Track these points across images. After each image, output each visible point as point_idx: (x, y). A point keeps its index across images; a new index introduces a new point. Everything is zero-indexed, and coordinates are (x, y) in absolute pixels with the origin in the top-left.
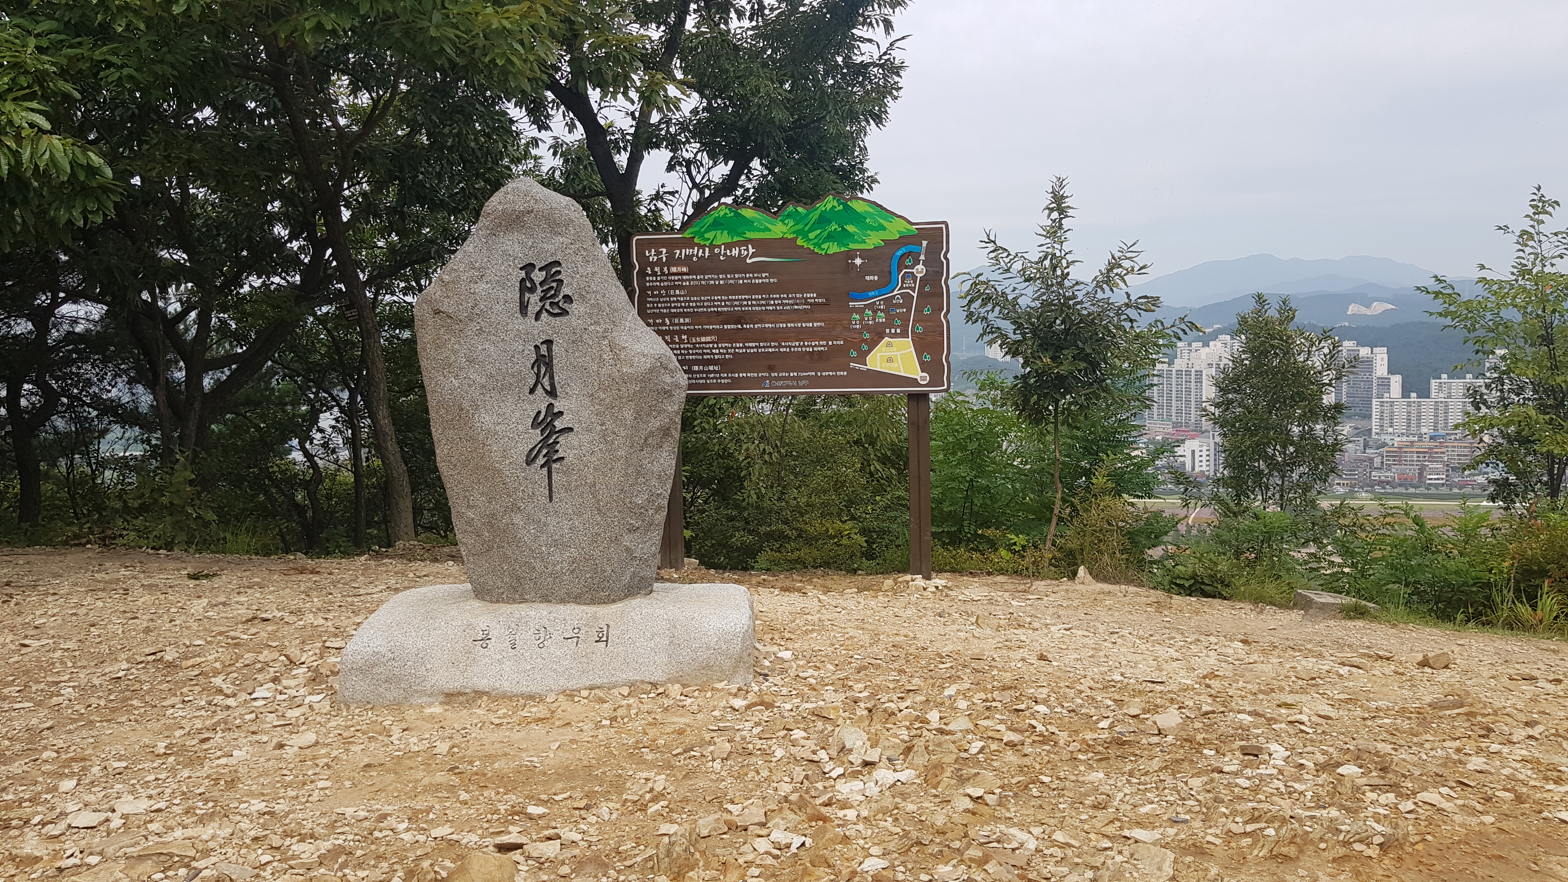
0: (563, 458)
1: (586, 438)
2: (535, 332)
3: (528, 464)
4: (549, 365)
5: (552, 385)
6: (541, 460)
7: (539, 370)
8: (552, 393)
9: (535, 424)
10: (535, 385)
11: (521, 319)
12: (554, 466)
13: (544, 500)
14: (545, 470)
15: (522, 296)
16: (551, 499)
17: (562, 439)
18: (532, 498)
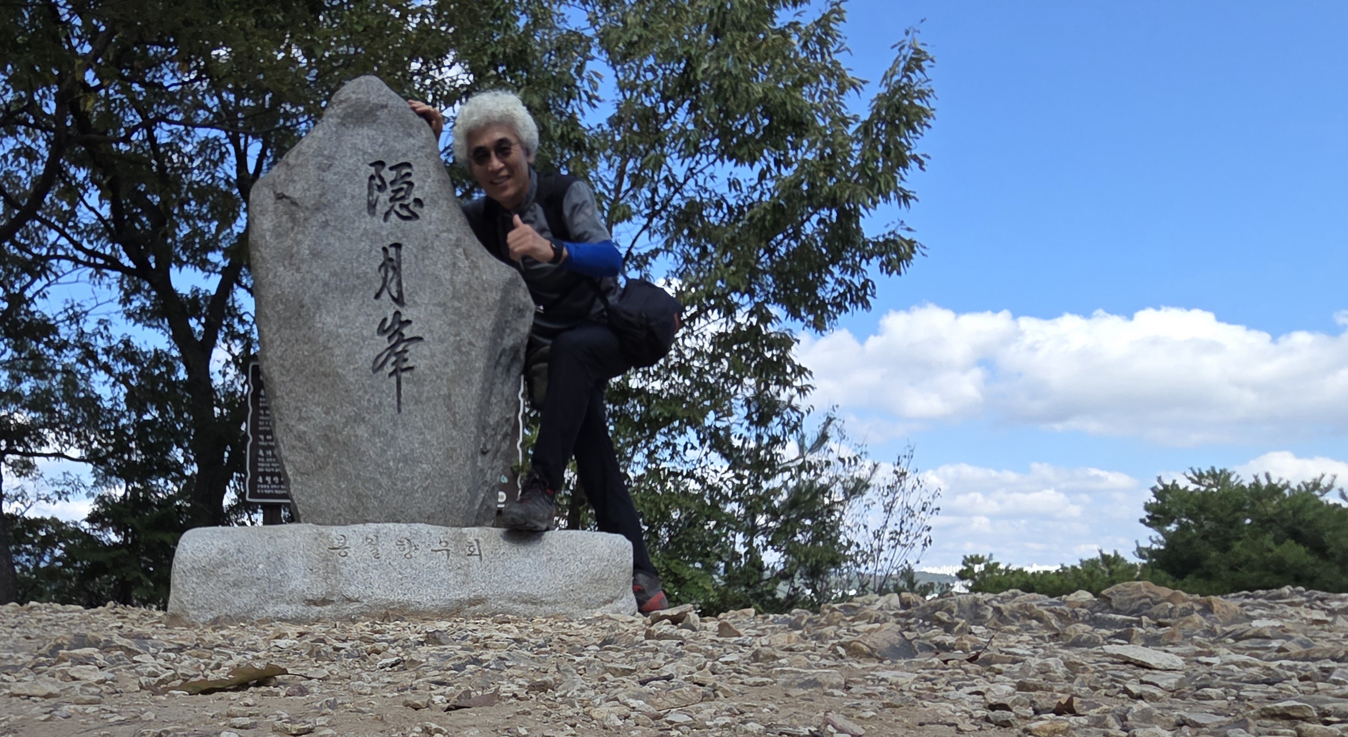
0: (411, 368)
1: (437, 349)
2: (384, 233)
3: (375, 371)
4: (397, 270)
5: (400, 293)
6: (389, 368)
7: (386, 274)
8: (399, 300)
9: (382, 331)
10: (382, 290)
11: (368, 218)
12: (404, 375)
13: (392, 411)
14: (394, 379)
15: (370, 193)
16: (399, 410)
17: (411, 347)
18: (378, 408)
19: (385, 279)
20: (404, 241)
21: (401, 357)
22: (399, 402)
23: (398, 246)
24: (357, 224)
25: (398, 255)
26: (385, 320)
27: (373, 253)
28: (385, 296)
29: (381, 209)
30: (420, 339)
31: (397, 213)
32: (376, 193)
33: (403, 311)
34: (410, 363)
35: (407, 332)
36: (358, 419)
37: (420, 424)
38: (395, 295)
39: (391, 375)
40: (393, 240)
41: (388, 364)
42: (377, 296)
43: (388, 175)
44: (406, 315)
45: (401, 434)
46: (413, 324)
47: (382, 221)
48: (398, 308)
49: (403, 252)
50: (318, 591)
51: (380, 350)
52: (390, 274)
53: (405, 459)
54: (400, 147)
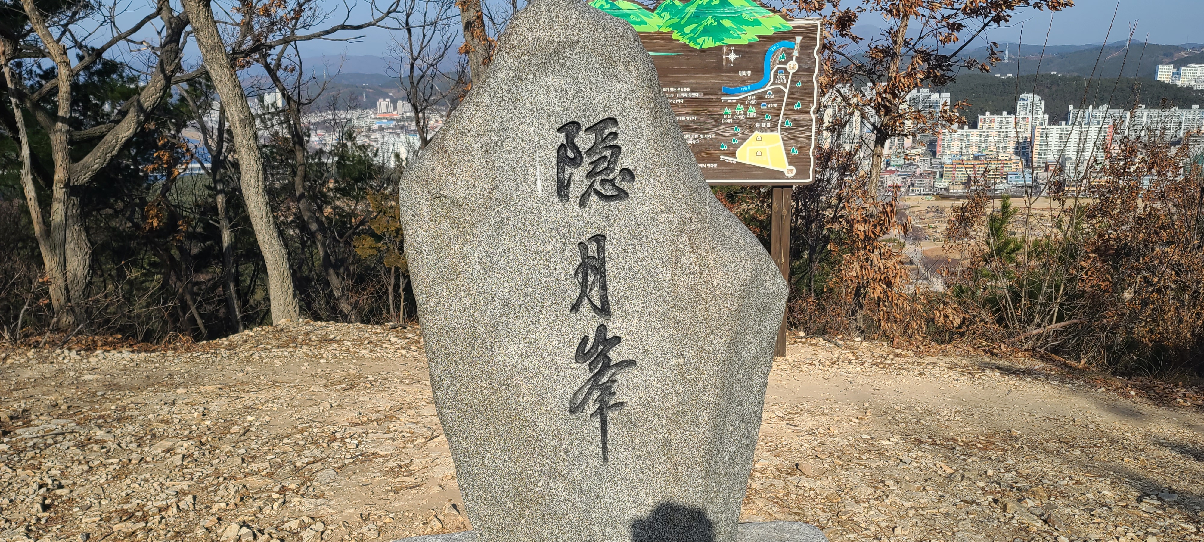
0: (622, 403)
1: (654, 374)
2: (581, 223)
3: (572, 411)
4: (600, 271)
5: (605, 300)
6: (591, 407)
7: (585, 279)
8: (604, 310)
9: (581, 354)
10: (580, 300)
11: (559, 206)
12: (610, 414)
13: (595, 462)
14: (597, 421)
15: (561, 170)
16: (605, 458)
17: (620, 376)
18: (579, 458)
19: (584, 287)
20: (608, 232)
21: (607, 391)
22: (605, 448)
23: (599, 239)
24: (544, 216)
25: (601, 249)
26: (585, 339)
27: (568, 252)
28: (585, 307)
29: (576, 190)
30: (631, 363)
31: (598, 193)
32: (568, 170)
33: (609, 324)
34: (619, 398)
35: (615, 355)
36: (553, 474)
37: (633, 476)
38: (598, 304)
39: (593, 415)
40: (593, 231)
41: (591, 402)
42: (575, 308)
43: (584, 141)
44: (613, 329)
45: (608, 490)
46: (622, 344)
47: (577, 207)
48: (602, 321)
49: (608, 247)
51: (580, 382)
52: (591, 278)
54: (600, 97)
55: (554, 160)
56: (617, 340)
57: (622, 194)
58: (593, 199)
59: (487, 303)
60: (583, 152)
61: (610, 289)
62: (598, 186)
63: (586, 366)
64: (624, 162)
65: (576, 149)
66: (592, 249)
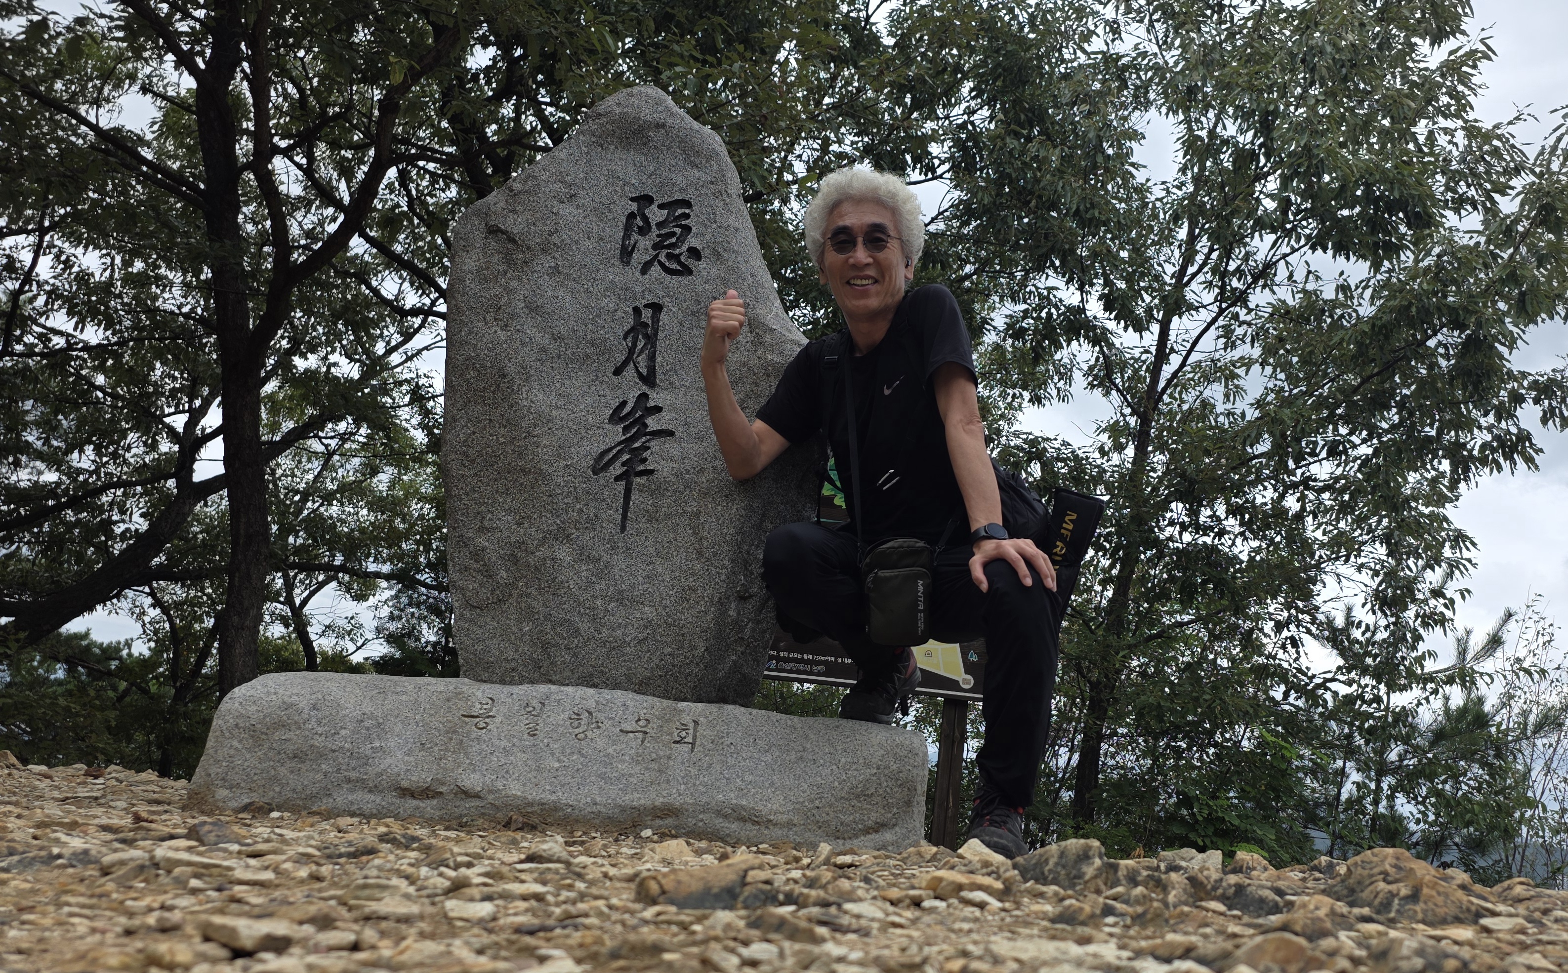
0: (651, 472)
1: (692, 448)
2: (638, 289)
3: (596, 471)
4: (651, 339)
5: (652, 370)
7: (635, 345)
8: (649, 379)
9: (616, 417)
10: (625, 364)
11: (619, 268)
12: (637, 481)
13: (612, 529)
14: (621, 486)
15: (627, 236)
16: (623, 529)
17: (655, 444)
18: (592, 523)
19: (631, 351)
20: (666, 302)
22: (625, 517)
23: (656, 308)
24: (601, 275)
25: (656, 319)
26: (624, 404)
27: (619, 313)
28: (629, 372)
29: (639, 258)
30: (671, 433)
31: (661, 264)
32: (635, 236)
33: (652, 394)
34: (650, 465)
35: (653, 423)
36: (561, 535)
37: (652, 550)
38: (644, 371)
39: (618, 479)
40: (650, 298)
41: (618, 464)
42: (618, 372)
43: (656, 215)
44: (656, 398)
45: (619, 562)
46: (663, 414)
47: (638, 274)
48: (645, 389)
49: (664, 316)
50: (421, 777)
51: (610, 442)
52: (640, 345)
53: (620, 598)
54: (679, 179)
55: (621, 225)
56: (658, 409)
57: (687, 271)
58: (656, 269)
59: (523, 344)
60: (653, 223)
61: (659, 359)
62: (663, 259)
63: (619, 428)
64: (693, 241)
65: (645, 219)
66: (647, 315)
